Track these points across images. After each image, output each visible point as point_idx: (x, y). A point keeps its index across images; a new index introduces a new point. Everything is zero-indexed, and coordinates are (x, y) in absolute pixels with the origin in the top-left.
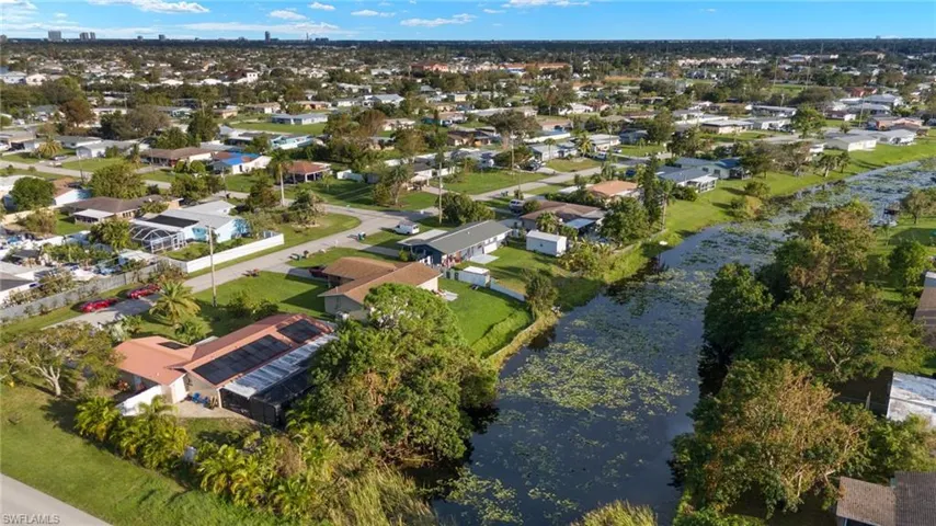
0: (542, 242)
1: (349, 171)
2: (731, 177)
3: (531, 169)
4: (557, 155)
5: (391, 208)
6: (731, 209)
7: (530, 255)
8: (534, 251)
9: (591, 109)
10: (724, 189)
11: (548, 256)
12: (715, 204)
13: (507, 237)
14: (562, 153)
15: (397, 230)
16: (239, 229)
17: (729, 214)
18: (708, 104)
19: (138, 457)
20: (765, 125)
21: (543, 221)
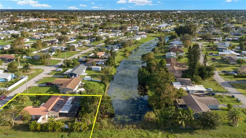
0: (96, 69)
1: (26, 56)
2: (120, 49)
3: (75, 50)
4: (78, 46)
5: (47, 65)
6: (124, 55)
7: (94, 72)
8: (94, 71)
9: (74, 32)
10: (120, 51)
11: (98, 72)
12: (121, 55)
13: (87, 68)
14: (79, 45)
15: (56, 70)
16: (12, 77)
17: (125, 57)
18: (101, 30)
19: (54, 130)
20: (117, 35)
21: (94, 64)
